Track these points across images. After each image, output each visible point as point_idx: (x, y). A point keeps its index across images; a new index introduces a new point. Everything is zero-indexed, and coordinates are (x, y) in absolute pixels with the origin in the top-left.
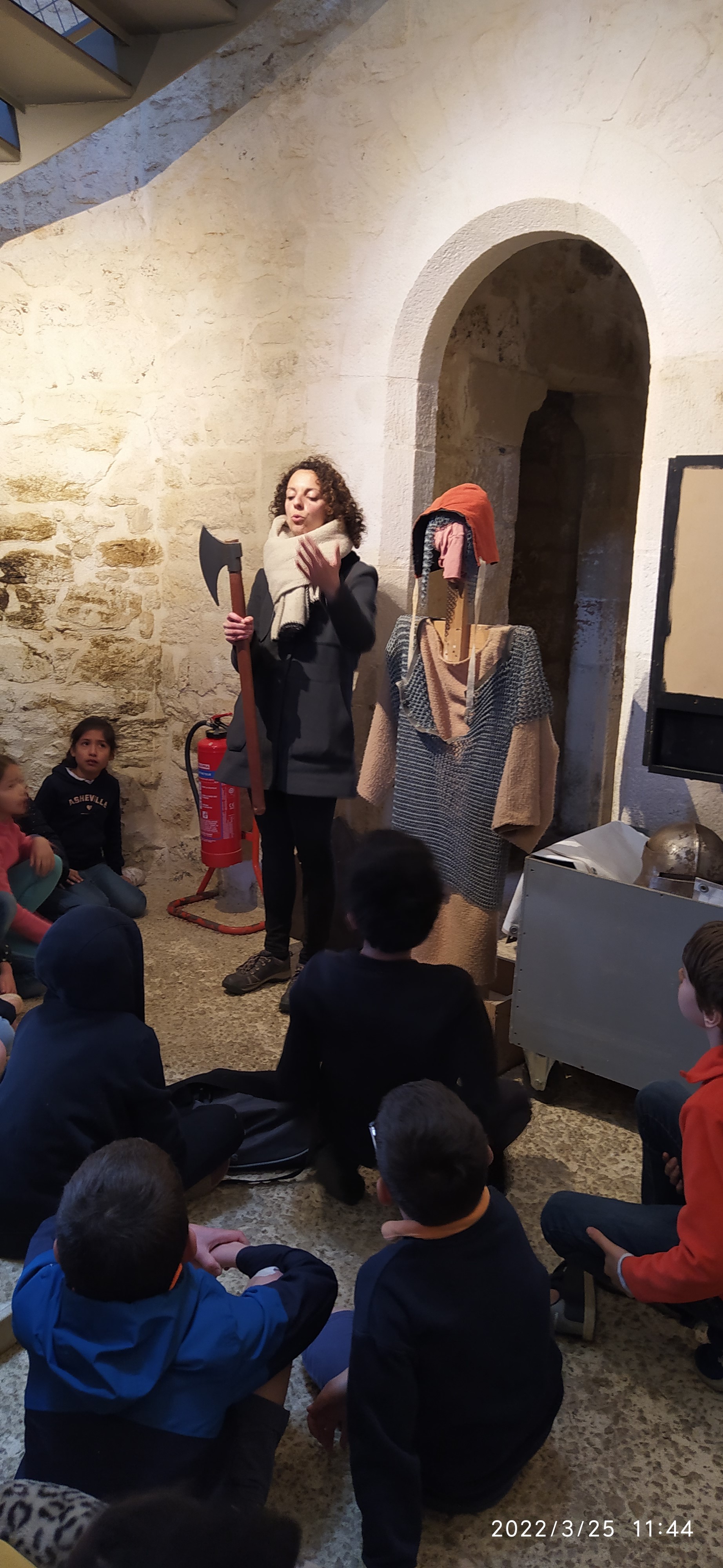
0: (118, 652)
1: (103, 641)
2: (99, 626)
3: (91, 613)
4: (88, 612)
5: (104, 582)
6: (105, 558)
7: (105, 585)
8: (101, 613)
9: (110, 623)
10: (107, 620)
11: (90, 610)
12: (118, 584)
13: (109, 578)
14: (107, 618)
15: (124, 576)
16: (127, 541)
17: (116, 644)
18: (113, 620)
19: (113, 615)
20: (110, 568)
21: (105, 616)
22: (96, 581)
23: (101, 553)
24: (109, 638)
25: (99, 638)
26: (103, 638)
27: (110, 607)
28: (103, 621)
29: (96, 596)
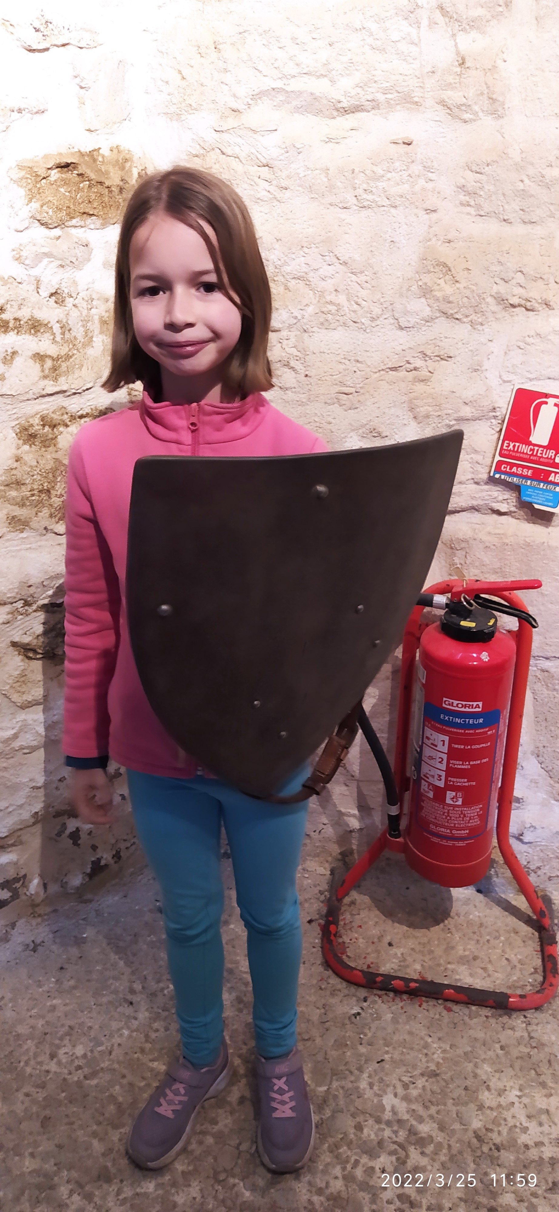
1: (44, 425)
2: (36, 390)
3: (19, 361)
4: (10, 357)
5: (35, 272)
6: (35, 205)
7: (38, 281)
8: (39, 358)
9: (62, 379)
10: (55, 373)
11: (15, 353)
12: (68, 274)
13: (46, 260)
14: (54, 369)
15: (80, 252)
16: (81, 154)
18: (67, 373)
20: (45, 231)
21: (49, 363)
22: (16, 271)
23: (23, 192)
24: (56, 417)
25: (35, 421)
26: (43, 418)
27: (58, 338)
28: (45, 377)
29: (25, 314)
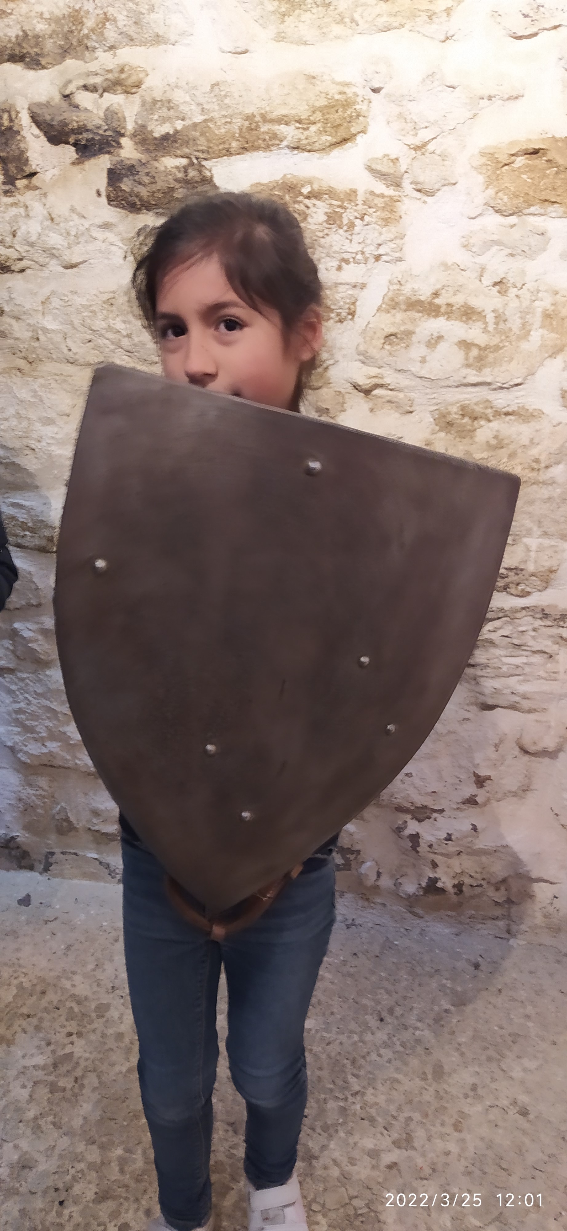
0: (498, 444)
1: (463, 416)
2: (457, 378)
3: (442, 347)
4: (434, 341)
5: (481, 260)
6: (491, 192)
7: (483, 269)
8: (465, 345)
9: (487, 371)
10: (480, 363)
11: (440, 338)
12: (518, 264)
13: (495, 248)
14: (480, 359)
15: (535, 241)
16: (555, 140)
17: (495, 425)
18: (493, 364)
19: (497, 348)
20: (498, 218)
21: (475, 352)
22: (462, 257)
23: (481, 179)
24: (478, 409)
25: (454, 409)
26: (463, 408)
27: (491, 328)
28: (468, 366)
29: (459, 300)
